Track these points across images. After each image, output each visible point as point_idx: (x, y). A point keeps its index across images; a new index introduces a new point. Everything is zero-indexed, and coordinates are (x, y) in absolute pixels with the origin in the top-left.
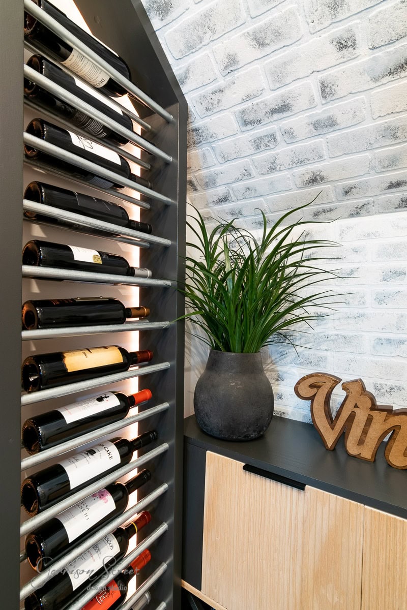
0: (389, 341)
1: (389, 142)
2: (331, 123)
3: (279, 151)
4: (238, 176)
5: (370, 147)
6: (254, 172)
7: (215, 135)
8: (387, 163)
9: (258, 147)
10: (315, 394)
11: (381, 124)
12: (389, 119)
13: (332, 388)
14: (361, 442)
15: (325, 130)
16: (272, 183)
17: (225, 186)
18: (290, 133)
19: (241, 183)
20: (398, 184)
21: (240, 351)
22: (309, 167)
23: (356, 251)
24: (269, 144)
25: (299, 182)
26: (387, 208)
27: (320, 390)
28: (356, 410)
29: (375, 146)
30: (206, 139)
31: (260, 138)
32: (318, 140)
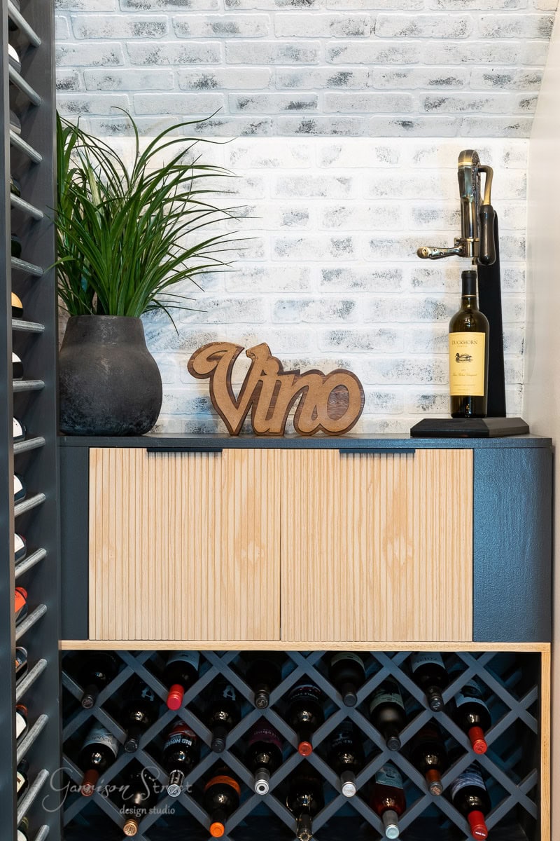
0: (292, 303)
1: (290, 61)
2: (233, 30)
3: (165, 43)
4: (99, 59)
5: (271, 61)
6: (124, 59)
7: (80, 5)
8: (287, 82)
9: (138, 32)
10: (215, 368)
11: (283, 43)
12: (291, 41)
13: (235, 358)
14: (269, 416)
15: (225, 35)
16: (146, 78)
17: (74, 68)
18: (183, 29)
19: (101, 69)
20: (299, 106)
21: (122, 313)
22: (199, 68)
23: (250, 183)
24: (153, 32)
25: (184, 83)
26: (285, 131)
27: (221, 361)
28: (263, 378)
29: (276, 62)
30: (66, 6)
31: (144, 24)
32: (215, 42)
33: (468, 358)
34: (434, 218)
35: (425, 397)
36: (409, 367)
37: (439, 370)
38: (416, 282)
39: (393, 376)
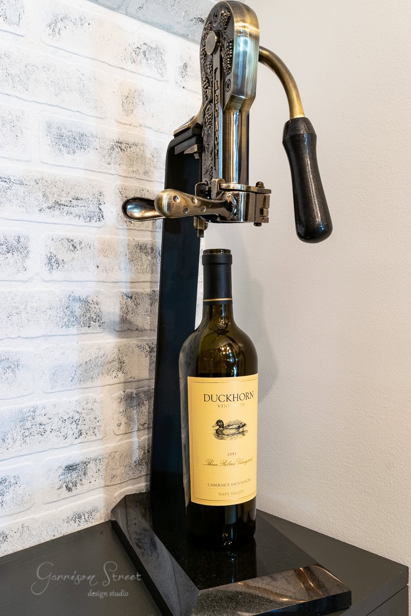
33: (240, 428)
34: (82, 147)
35: (70, 468)
36: (44, 420)
37: (92, 416)
38: (53, 262)
39: (14, 441)
